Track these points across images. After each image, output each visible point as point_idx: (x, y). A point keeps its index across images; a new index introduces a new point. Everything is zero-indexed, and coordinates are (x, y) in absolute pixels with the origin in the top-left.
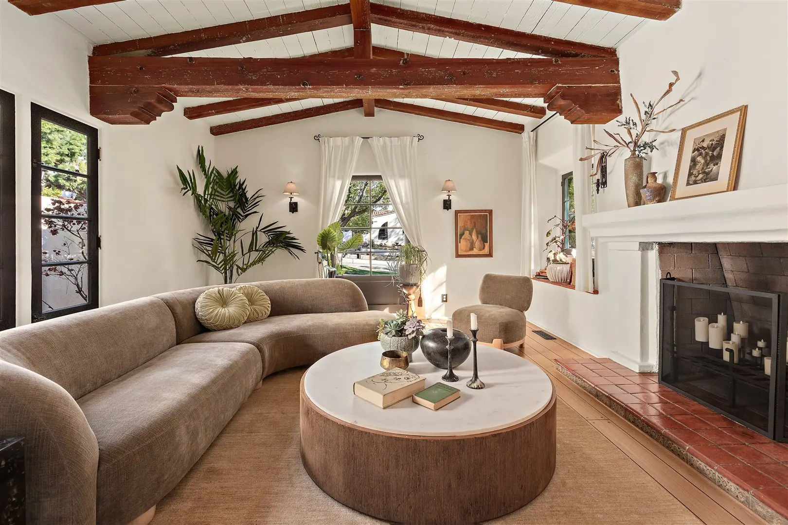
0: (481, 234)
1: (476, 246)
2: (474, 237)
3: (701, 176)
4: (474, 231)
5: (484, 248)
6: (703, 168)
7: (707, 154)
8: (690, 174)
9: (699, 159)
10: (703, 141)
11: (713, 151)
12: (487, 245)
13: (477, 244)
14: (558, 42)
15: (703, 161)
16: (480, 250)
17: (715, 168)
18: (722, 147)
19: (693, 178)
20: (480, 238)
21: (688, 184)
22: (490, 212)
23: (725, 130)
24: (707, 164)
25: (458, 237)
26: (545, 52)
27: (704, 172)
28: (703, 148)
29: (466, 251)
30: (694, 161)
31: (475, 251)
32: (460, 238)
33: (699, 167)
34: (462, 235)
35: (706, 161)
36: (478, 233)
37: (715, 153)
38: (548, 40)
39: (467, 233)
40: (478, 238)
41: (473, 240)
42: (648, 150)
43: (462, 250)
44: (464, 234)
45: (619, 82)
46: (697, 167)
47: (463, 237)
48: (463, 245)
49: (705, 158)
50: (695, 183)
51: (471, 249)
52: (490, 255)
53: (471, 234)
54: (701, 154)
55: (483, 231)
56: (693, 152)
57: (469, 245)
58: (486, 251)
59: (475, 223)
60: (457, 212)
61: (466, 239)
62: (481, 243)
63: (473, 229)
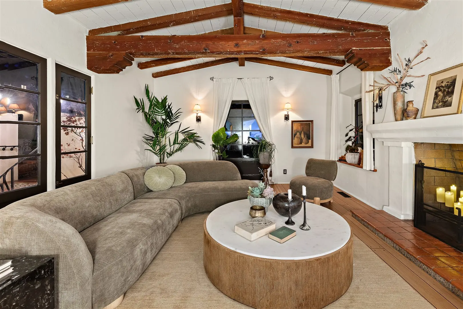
0: (307, 134)
1: (304, 142)
2: (302, 136)
3: (441, 104)
4: (303, 132)
5: (308, 143)
6: (442, 99)
7: (444, 90)
9: (440, 93)
10: (442, 82)
11: (448, 89)
12: (310, 141)
13: (304, 140)
14: (354, 23)
15: (442, 95)
16: (306, 144)
17: (449, 99)
18: (454, 87)
19: (436, 105)
20: (306, 137)
21: (433, 108)
22: (312, 122)
23: (456, 76)
24: (444, 96)
25: (293, 136)
26: (345, 29)
27: (443, 101)
28: (442, 86)
29: (298, 144)
30: (436, 94)
31: (303, 145)
32: (294, 137)
33: (439, 98)
35: (444, 95)
36: (305, 134)
37: (449, 90)
38: (347, 22)
39: (298, 134)
40: (304, 137)
41: (302, 138)
42: (408, 87)
43: (295, 144)
44: (296, 134)
45: (390, 46)
46: (438, 98)
48: (296, 140)
49: (443, 93)
50: (437, 107)
51: (301, 143)
52: (312, 147)
53: (300, 134)
54: (440, 90)
55: (308, 133)
56: (436, 89)
57: (299, 140)
58: (310, 144)
59: (303, 128)
60: (293, 122)
61: (297, 137)
62: (306, 140)
63: (302, 132)
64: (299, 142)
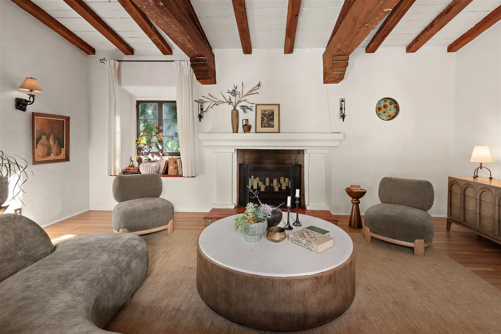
0: (58, 139)
1: (53, 152)
2: (51, 142)
3: (267, 125)
4: (52, 136)
5: (60, 153)
6: (267, 122)
7: (268, 117)
8: (262, 123)
9: (265, 118)
10: (265, 111)
11: (270, 117)
12: (63, 150)
13: (54, 149)
16: (57, 155)
17: (272, 123)
18: (273, 116)
19: (263, 125)
20: (57, 142)
21: (262, 127)
22: (68, 119)
23: (273, 110)
25: (35, 141)
28: (266, 114)
29: (43, 157)
30: (262, 118)
31: (52, 157)
32: (37, 143)
33: (265, 121)
34: (39, 139)
35: (268, 120)
36: (55, 138)
37: (271, 118)
39: (44, 138)
40: (55, 143)
41: (50, 145)
43: (38, 156)
47: (40, 142)
48: (40, 150)
50: (265, 127)
51: (49, 154)
52: (67, 159)
53: (48, 139)
54: (265, 116)
55: (60, 136)
56: (262, 115)
57: (46, 149)
58: (62, 156)
59: (52, 128)
60: (34, 114)
61: (42, 144)
62: (57, 148)
63: (50, 134)
64: (46, 152)
